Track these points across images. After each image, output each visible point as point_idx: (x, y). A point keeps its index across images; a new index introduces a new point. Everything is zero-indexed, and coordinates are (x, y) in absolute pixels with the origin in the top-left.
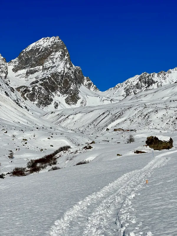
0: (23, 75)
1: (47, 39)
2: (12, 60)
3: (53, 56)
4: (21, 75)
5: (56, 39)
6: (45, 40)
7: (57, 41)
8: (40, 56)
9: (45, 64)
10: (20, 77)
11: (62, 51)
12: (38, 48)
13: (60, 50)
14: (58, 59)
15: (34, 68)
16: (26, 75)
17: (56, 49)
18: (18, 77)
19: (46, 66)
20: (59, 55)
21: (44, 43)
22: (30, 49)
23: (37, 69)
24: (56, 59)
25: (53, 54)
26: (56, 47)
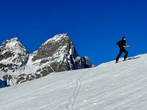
0: (38, 63)
1: (59, 36)
2: (34, 52)
3: (60, 49)
4: (37, 64)
5: (64, 35)
6: (58, 36)
7: (65, 37)
8: (52, 48)
9: (54, 55)
10: (36, 65)
11: (67, 45)
12: (51, 42)
13: (66, 44)
14: (63, 51)
15: (47, 58)
16: (40, 64)
17: (63, 43)
18: (35, 65)
19: (54, 56)
20: (65, 48)
21: (57, 38)
22: (46, 43)
23: (48, 59)
24: (62, 51)
25: (61, 47)
26: (64, 42)
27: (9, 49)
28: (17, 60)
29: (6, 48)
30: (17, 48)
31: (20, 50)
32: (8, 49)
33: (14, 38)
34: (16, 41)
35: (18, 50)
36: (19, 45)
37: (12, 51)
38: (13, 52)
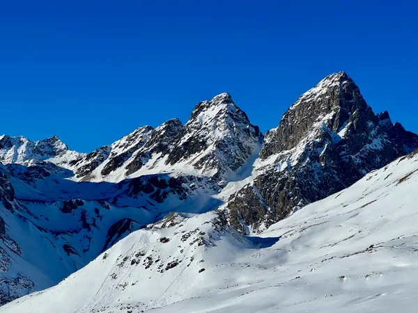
7: (335, 85)
11: (335, 110)
12: (308, 101)
13: (334, 107)
17: (329, 103)
22: (298, 104)
25: (320, 117)
26: (329, 100)
27: (198, 129)
28: (207, 161)
29: (192, 127)
30: (220, 123)
31: (225, 129)
32: (195, 128)
33: (220, 96)
34: (223, 102)
35: (221, 129)
36: (226, 115)
37: (203, 136)
38: (207, 137)
